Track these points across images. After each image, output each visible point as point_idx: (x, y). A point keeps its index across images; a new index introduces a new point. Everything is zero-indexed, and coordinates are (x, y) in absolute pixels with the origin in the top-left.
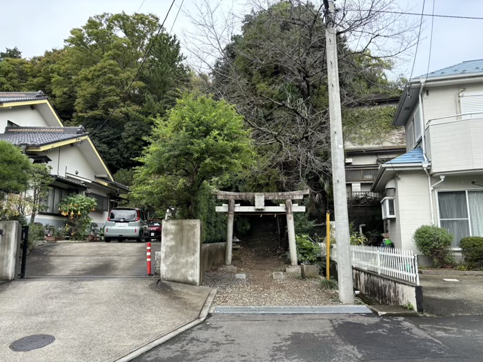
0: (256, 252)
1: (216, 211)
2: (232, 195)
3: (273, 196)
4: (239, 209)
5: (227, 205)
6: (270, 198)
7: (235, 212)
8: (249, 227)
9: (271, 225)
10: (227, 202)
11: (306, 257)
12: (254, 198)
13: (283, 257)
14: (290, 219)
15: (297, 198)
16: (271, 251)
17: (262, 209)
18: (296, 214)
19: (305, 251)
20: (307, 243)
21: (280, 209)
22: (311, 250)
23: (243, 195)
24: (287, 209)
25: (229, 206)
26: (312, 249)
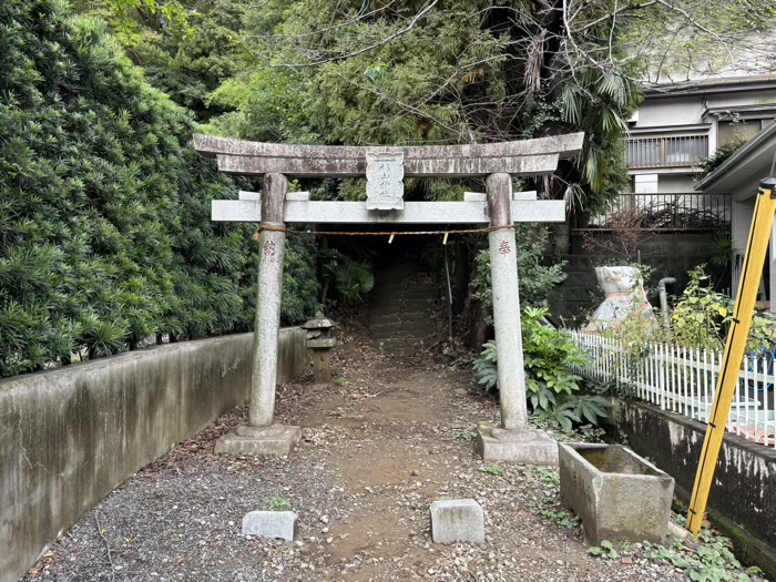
0: (387, 350)
1: (215, 218)
2: (275, 157)
3: (435, 160)
4: (307, 210)
5: (257, 196)
6: (428, 168)
7: (288, 224)
8: (369, 285)
9: (428, 281)
10: (256, 182)
11: (541, 380)
12: (362, 166)
13: (461, 367)
14: (504, 248)
15: (531, 166)
16: (426, 346)
17: (394, 212)
18: (524, 231)
19: (541, 363)
20: (545, 335)
21: (466, 210)
22: (557, 357)
23: (322, 156)
24: (491, 211)
25: (263, 198)
26: (563, 354)
